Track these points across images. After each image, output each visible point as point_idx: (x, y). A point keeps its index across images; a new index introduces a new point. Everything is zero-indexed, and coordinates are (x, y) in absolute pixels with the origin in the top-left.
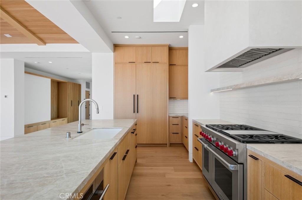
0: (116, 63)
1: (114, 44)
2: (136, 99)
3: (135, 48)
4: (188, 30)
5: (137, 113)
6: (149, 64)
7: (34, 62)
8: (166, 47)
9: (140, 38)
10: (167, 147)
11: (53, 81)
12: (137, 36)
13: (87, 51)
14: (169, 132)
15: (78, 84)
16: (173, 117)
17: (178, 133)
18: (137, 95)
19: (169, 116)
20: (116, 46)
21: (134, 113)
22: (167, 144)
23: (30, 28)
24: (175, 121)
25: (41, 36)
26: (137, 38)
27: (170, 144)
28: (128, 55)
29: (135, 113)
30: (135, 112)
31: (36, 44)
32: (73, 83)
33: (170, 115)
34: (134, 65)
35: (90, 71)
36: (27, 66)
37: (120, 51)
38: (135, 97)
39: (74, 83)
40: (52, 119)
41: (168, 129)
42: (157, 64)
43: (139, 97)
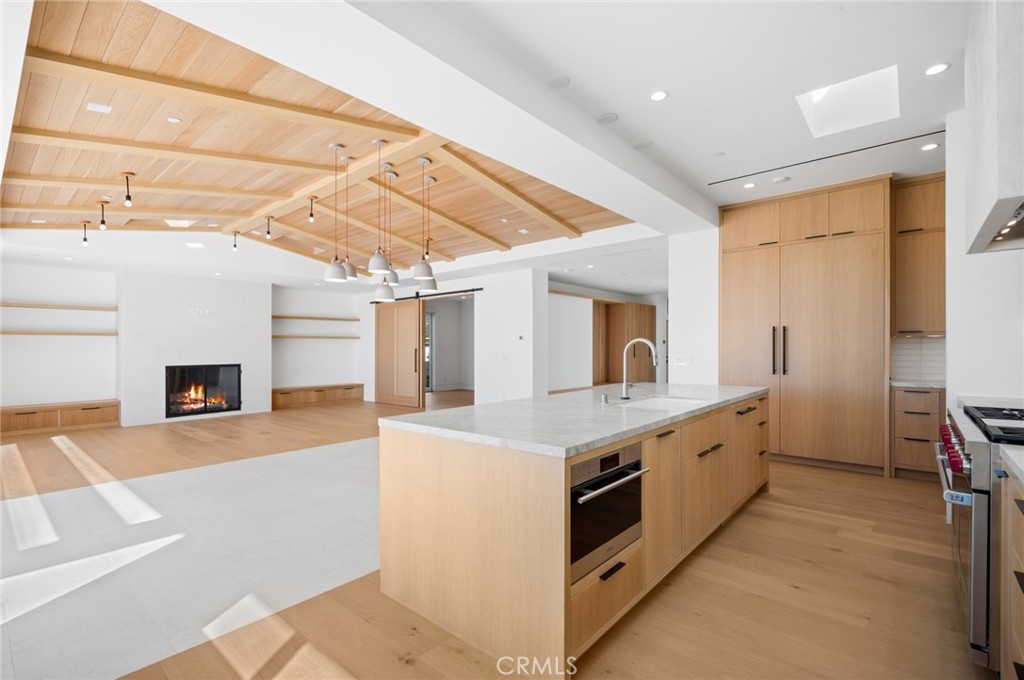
0: (725, 252)
1: (720, 207)
2: (780, 338)
3: (778, 205)
4: (944, 125)
5: (784, 373)
6: (821, 242)
7: (564, 270)
8: (881, 185)
9: (788, 179)
10: (883, 476)
11: (596, 304)
12: (777, 177)
13: (658, 234)
14: (890, 433)
15: (649, 306)
16: (908, 391)
17: (928, 441)
18: (784, 327)
19: (891, 387)
20: (725, 211)
21: (774, 373)
22: (882, 468)
23: (556, 213)
24: (917, 403)
25: (572, 221)
26: (778, 182)
27: (896, 469)
28: (756, 226)
29: (777, 376)
30: (777, 372)
31: (565, 238)
32: (637, 304)
33: (895, 384)
34: (775, 248)
35: (665, 272)
36: (552, 278)
37: (735, 222)
38: (777, 333)
39: (641, 305)
40: (596, 383)
41: (887, 425)
42: (848, 239)
43: (790, 333)
